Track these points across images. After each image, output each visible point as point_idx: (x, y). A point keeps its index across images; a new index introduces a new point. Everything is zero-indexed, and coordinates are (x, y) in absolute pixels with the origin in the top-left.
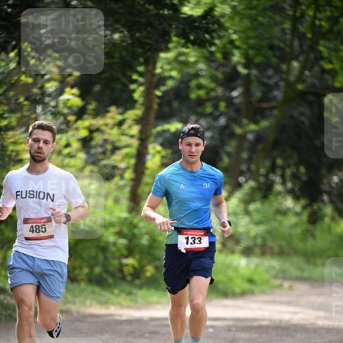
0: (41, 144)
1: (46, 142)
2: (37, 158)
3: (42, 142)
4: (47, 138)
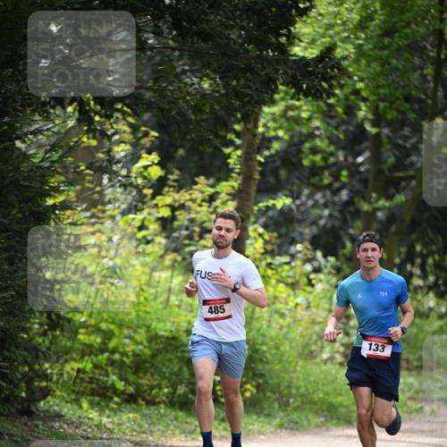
1: (228, 230)
2: (220, 244)
3: (223, 230)
4: (228, 226)
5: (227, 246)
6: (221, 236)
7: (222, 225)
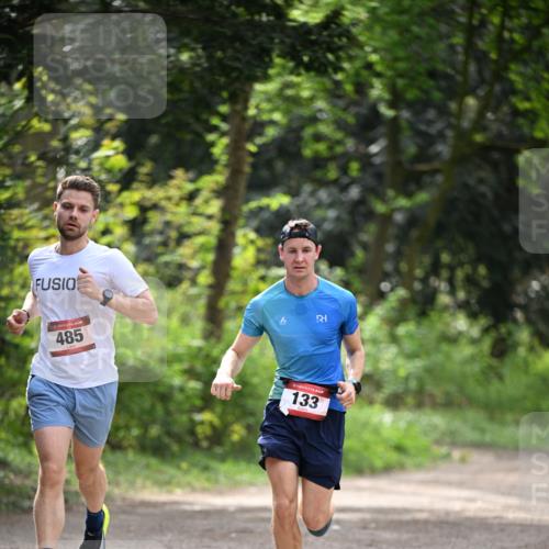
0: (75, 213)
1: (83, 209)
2: (69, 233)
3: (76, 209)
4: (84, 202)
5: (80, 235)
6: (71, 218)
7: (73, 201)
